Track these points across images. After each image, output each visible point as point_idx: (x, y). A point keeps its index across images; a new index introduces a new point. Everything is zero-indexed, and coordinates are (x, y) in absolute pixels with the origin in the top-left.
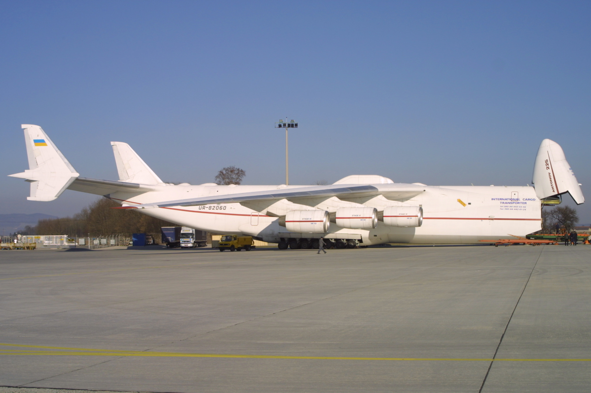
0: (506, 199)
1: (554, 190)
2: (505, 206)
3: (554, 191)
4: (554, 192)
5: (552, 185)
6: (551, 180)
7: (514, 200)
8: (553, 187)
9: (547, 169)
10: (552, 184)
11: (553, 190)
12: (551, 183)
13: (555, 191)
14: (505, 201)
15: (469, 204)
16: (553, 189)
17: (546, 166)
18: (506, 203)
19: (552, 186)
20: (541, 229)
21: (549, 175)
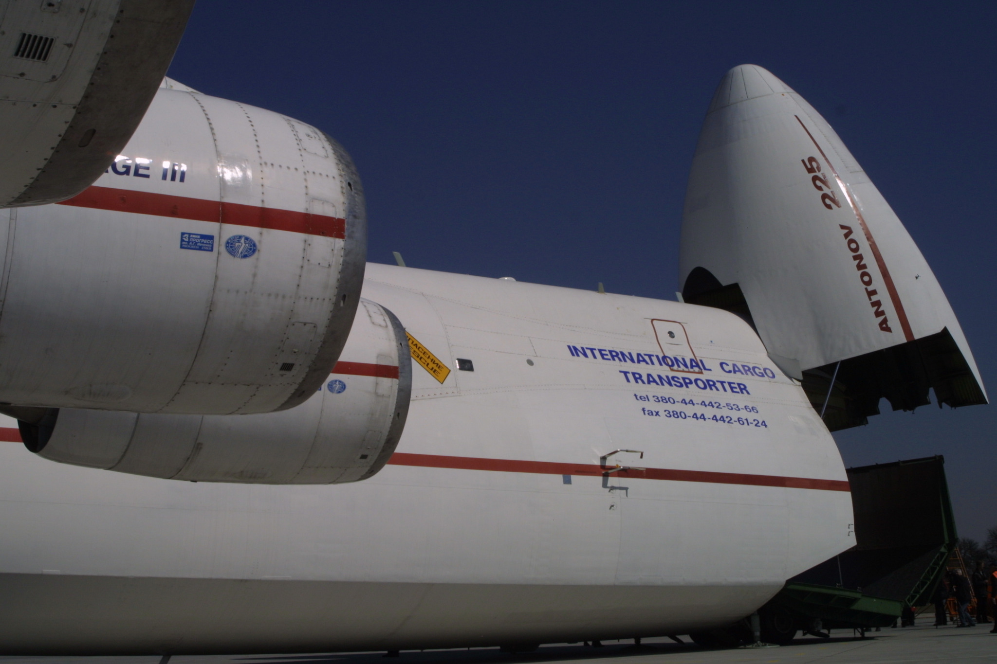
0: (640, 359)
1: (885, 321)
2: (658, 400)
3: (884, 326)
4: (888, 329)
5: (874, 292)
6: (860, 267)
7: (682, 367)
8: (877, 304)
9: (829, 207)
10: (870, 288)
11: (881, 318)
12: (866, 279)
13: (890, 324)
14: (643, 369)
15: (466, 365)
16: (878, 314)
17: (820, 188)
18: (650, 379)
19: (874, 298)
20: (849, 541)
21: (846, 236)
